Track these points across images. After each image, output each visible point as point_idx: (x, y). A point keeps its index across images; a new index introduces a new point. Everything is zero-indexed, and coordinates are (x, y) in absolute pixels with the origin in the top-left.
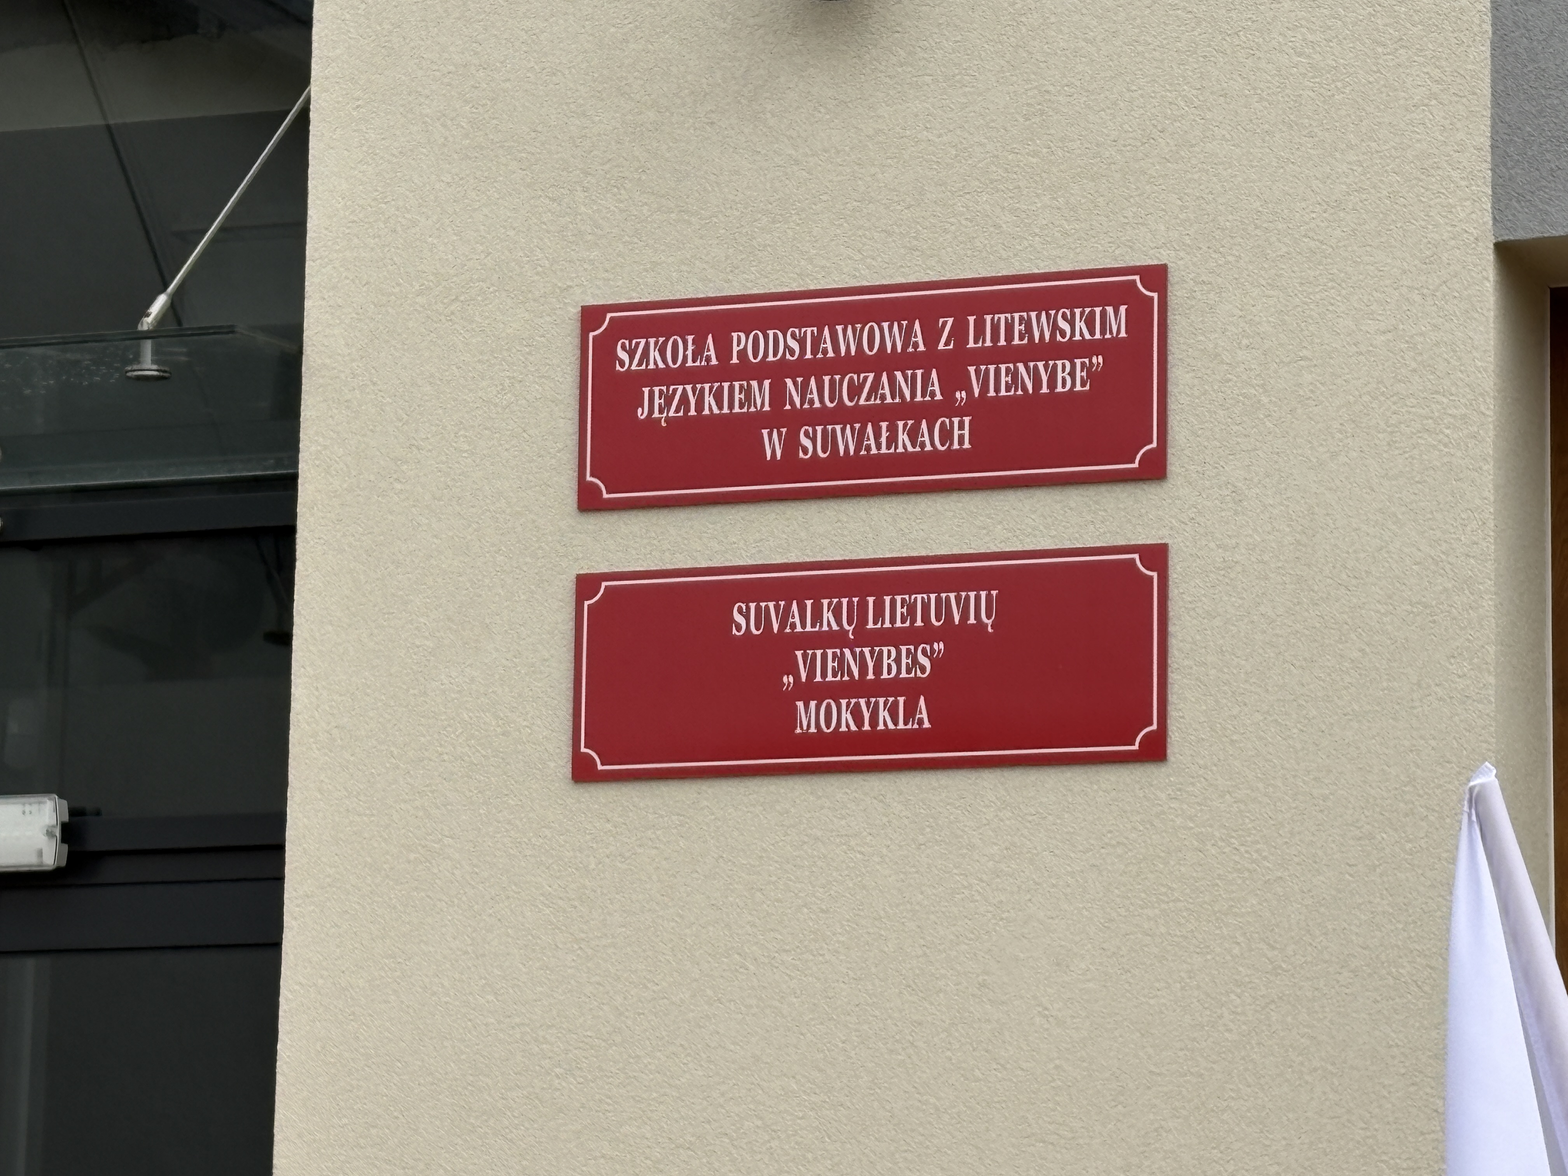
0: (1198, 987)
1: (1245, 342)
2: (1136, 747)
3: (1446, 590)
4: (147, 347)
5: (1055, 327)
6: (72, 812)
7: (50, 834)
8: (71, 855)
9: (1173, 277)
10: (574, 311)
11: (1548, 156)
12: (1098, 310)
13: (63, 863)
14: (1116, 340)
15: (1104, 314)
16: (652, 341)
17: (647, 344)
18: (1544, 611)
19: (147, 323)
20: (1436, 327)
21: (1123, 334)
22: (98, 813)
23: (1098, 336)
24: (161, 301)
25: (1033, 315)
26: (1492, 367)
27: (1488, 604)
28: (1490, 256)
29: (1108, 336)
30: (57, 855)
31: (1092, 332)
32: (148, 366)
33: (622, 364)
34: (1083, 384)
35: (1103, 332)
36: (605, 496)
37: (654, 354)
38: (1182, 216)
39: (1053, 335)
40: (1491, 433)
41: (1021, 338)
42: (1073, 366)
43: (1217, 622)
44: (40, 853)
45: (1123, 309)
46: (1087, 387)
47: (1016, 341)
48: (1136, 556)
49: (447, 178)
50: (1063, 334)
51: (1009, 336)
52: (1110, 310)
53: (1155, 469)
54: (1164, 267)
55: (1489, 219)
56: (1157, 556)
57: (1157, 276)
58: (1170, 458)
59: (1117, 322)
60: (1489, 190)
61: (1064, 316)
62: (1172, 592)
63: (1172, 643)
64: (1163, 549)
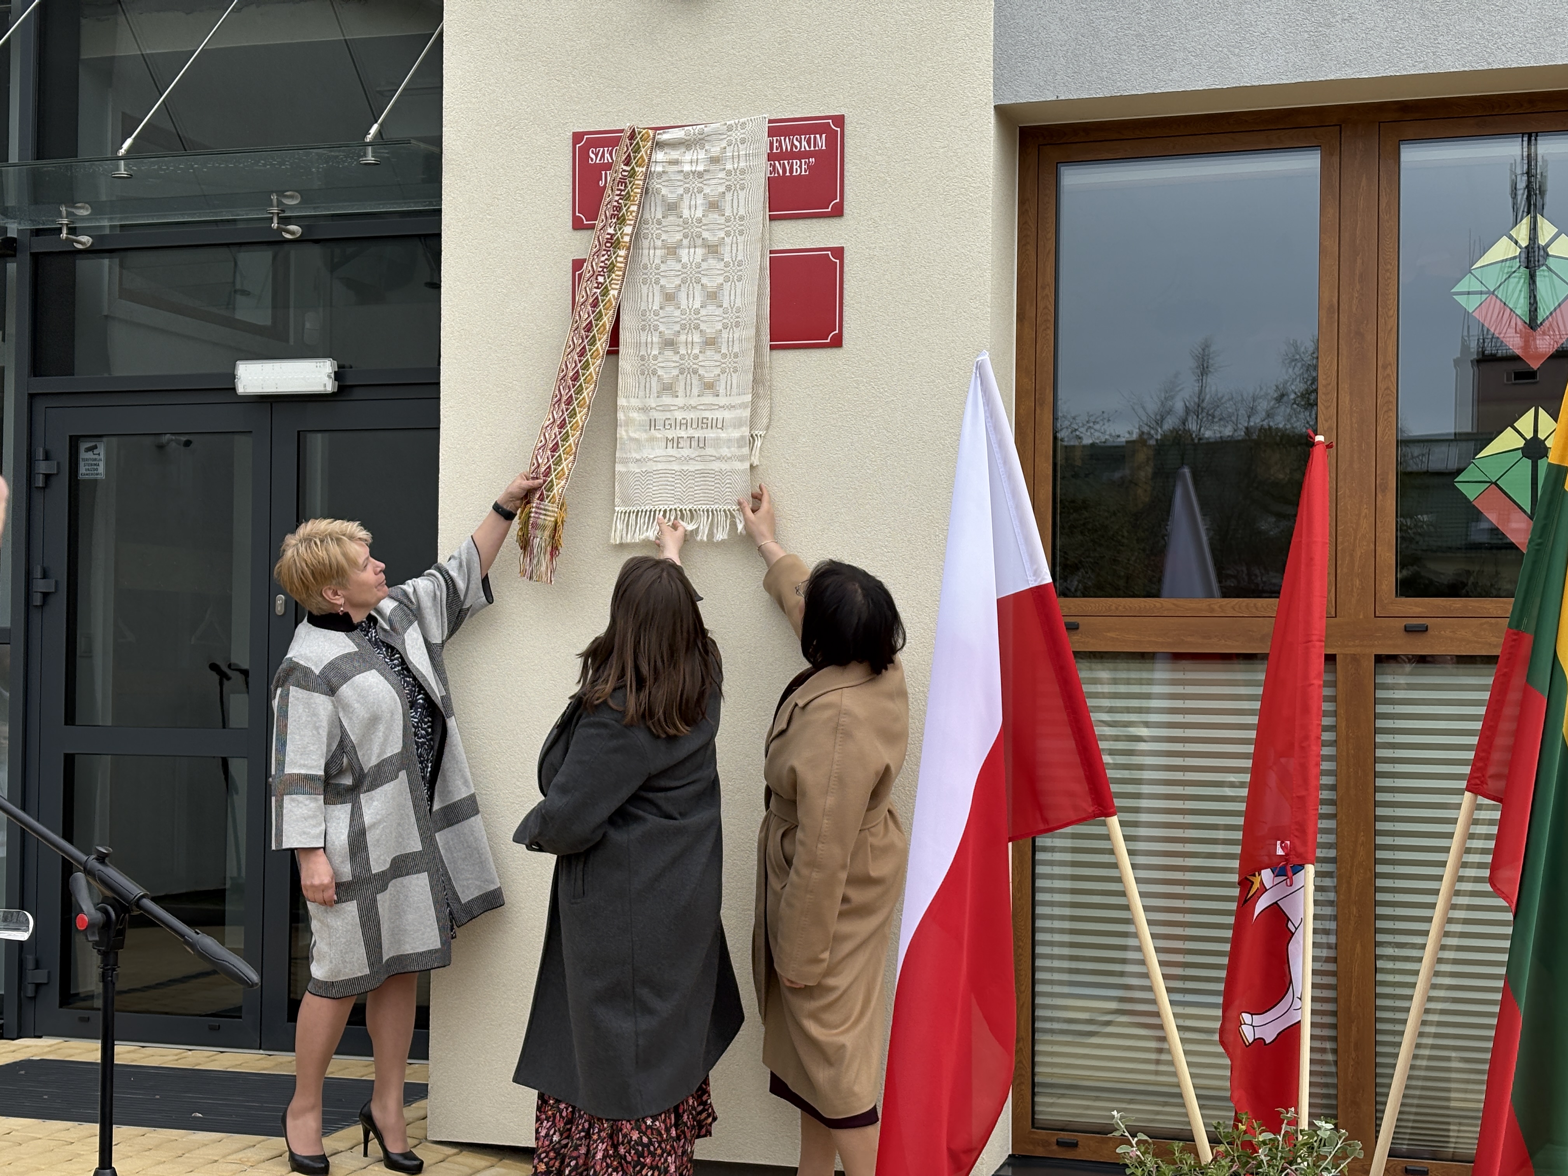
0: (855, 450)
1: (880, 152)
2: (828, 341)
3: (969, 268)
4: (370, 149)
5: (793, 144)
6: (339, 367)
7: (329, 377)
8: (339, 386)
9: (847, 121)
10: (570, 135)
11: (1019, 64)
12: (812, 136)
13: (336, 390)
14: (820, 150)
15: (815, 138)
16: (606, 149)
17: (604, 151)
18: (1013, 278)
19: (369, 138)
20: (967, 145)
21: (824, 148)
22: (351, 367)
23: (812, 148)
24: (375, 127)
25: (782, 138)
26: (992, 164)
27: (988, 275)
28: (993, 112)
29: (817, 149)
30: (333, 386)
31: (810, 147)
32: (370, 159)
33: (592, 160)
34: (805, 171)
35: (815, 147)
36: (585, 222)
37: (607, 155)
38: (851, 92)
39: (792, 148)
40: (991, 195)
41: (777, 149)
42: (801, 162)
43: (866, 283)
44: (325, 386)
45: (824, 136)
46: (807, 173)
47: (775, 151)
48: (829, 252)
49: (509, 70)
50: (796, 148)
51: (771, 148)
52: (818, 136)
53: (838, 212)
54: (843, 116)
55: (992, 94)
56: (839, 252)
57: (839, 120)
58: (845, 207)
59: (821, 142)
60: (992, 81)
61: (797, 139)
62: (846, 269)
63: (845, 292)
64: (841, 249)
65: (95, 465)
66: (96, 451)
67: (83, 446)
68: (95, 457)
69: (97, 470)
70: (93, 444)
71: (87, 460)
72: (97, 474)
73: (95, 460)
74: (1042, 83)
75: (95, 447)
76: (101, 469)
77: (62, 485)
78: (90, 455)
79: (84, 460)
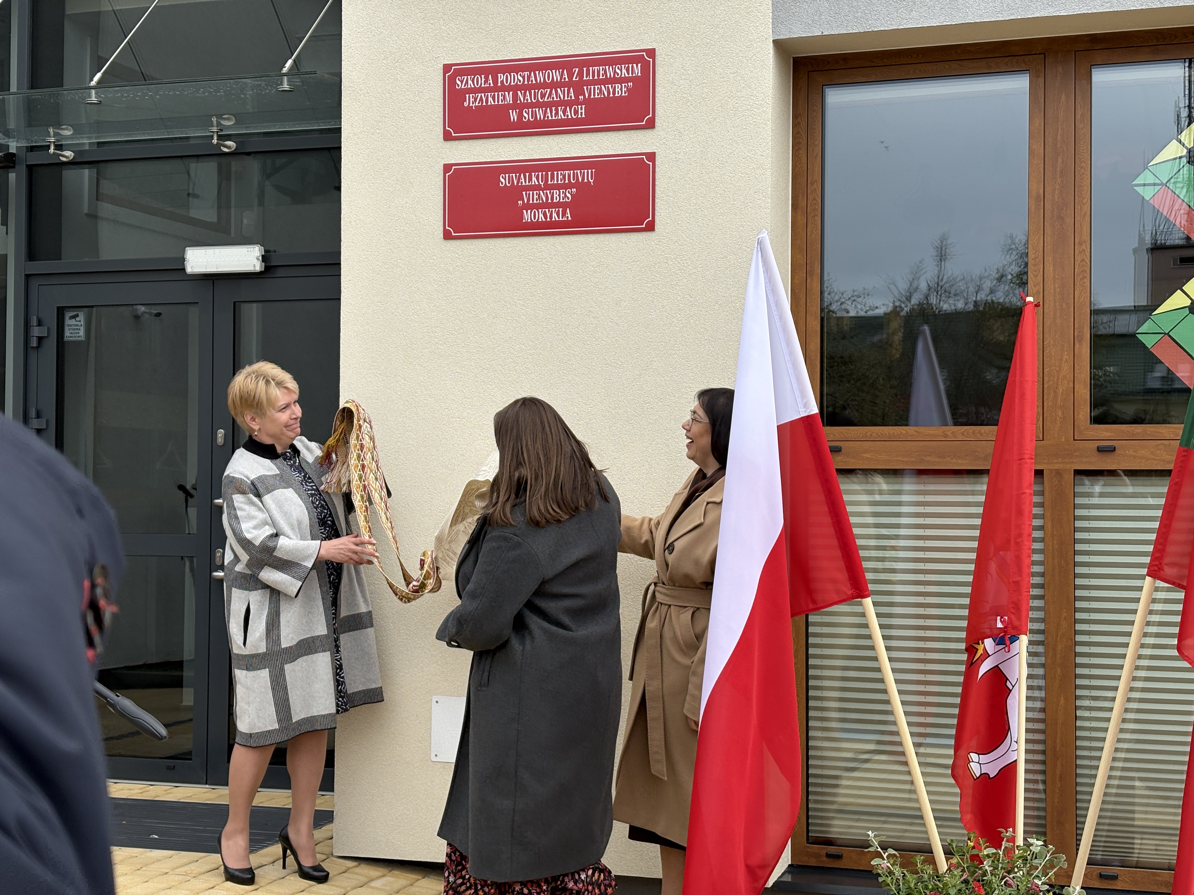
0: (666, 311)
1: (683, 77)
2: (644, 226)
3: (754, 168)
4: (285, 79)
5: (615, 72)
6: (266, 251)
7: (258, 259)
8: (265, 267)
9: (657, 53)
10: (441, 66)
11: (792, 7)
12: (630, 65)
13: (263, 270)
14: (637, 76)
15: (632, 67)
16: (469, 77)
17: (467, 78)
18: (789, 176)
19: (285, 70)
20: (751, 71)
21: (639, 74)
22: (275, 252)
23: (630, 75)
24: (290, 62)
25: (607, 67)
26: (771, 86)
27: (769, 173)
28: (771, 45)
29: (634, 75)
30: (261, 267)
31: (628, 74)
32: (286, 86)
33: (458, 86)
34: (625, 93)
35: (632, 74)
36: (453, 135)
37: (470, 82)
38: (661, 30)
39: (614, 75)
41: (603, 76)
42: (622, 86)
43: (673, 180)
44: (254, 266)
45: (639, 65)
46: (627, 94)
47: (601, 77)
48: (644, 157)
49: (393, 16)
50: (618, 75)
51: (598, 75)
52: (635, 65)
53: (651, 125)
54: (655, 49)
55: (771, 31)
56: (652, 156)
57: (652, 53)
58: (657, 120)
59: (637, 70)
60: (771, 20)
61: (618, 68)
62: (657, 169)
63: (657, 188)
64: (654, 154)
65: (77, 329)
66: (78, 319)
67: (68, 315)
68: (77, 323)
69: (78, 333)
70: (75, 313)
71: (71, 325)
72: (79, 337)
73: (77, 325)
74: (810, 22)
75: (77, 316)
76: (82, 333)
77: (51, 346)
78: (73, 322)
79: (68, 325)
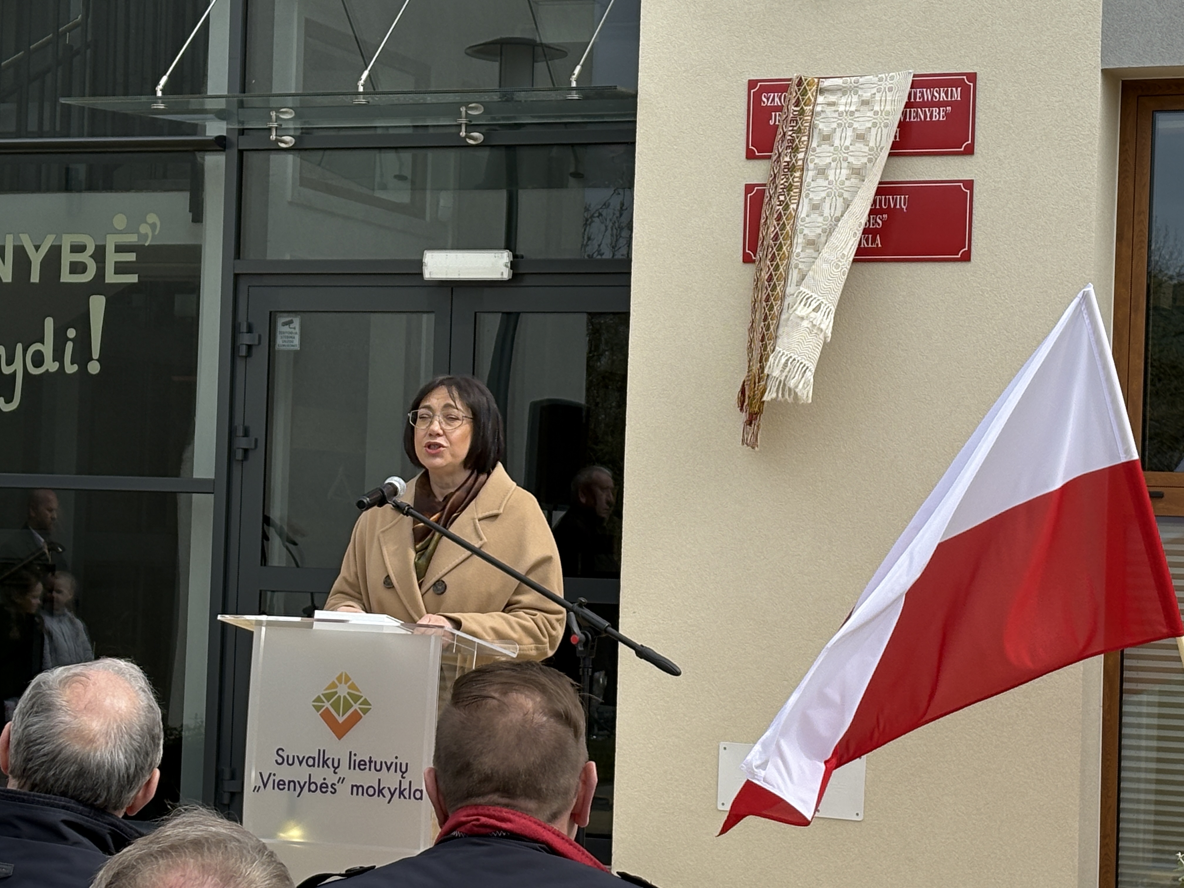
1: (1006, 103)
2: (959, 256)
3: (1078, 200)
5: (933, 95)
7: (505, 266)
9: (979, 77)
10: (746, 82)
11: (1123, 36)
12: (950, 89)
13: (511, 277)
14: (956, 101)
15: (952, 90)
16: (776, 94)
17: (774, 95)
20: (1078, 101)
21: (959, 99)
23: (949, 99)
24: (578, 68)
25: (925, 90)
27: (1094, 206)
28: (1100, 74)
29: (953, 99)
30: (509, 274)
31: (947, 97)
32: (575, 96)
33: (764, 103)
34: (943, 117)
35: (951, 98)
36: (757, 154)
37: (776, 99)
38: (983, 54)
39: (932, 98)
40: (1098, 142)
41: (920, 98)
42: (939, 110)
43: (991, 210)
44: (502, 273)
45: (959, 89)
46: (945, 119)
47: (918, 100)
48: (961, 184)
50: (936, 98)
51: (915, 98)
52: (954, 89)
53: (970, 151)
54: (976, 73)
55: (1100, 60)
56: (969, 184)
57: (973, 77)
58: (976, 147)
59: (957, 94)
60: (1100, 49)
61: (937, 91)
62: (975, 198)
63: (974, 217)
64: (972, 182)
65: (291, 337)
66: (292, 326)
67: (281, 320)
68: (291, 330)
69: (292, 342)
70: (290, 319)
71: (284, 333)
72: (292, 346)
73: (291, 333)
74: (1141, 53)
75: (291, 322)
76: (297, 341)
77: (261, 355)
78: (286, 329)
79: (280, 332)
